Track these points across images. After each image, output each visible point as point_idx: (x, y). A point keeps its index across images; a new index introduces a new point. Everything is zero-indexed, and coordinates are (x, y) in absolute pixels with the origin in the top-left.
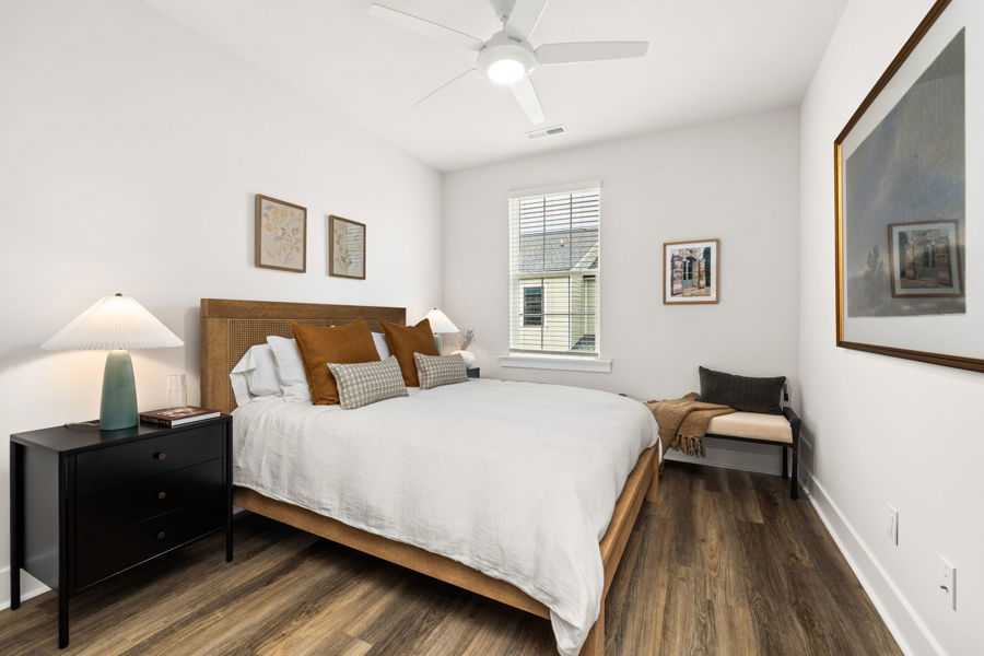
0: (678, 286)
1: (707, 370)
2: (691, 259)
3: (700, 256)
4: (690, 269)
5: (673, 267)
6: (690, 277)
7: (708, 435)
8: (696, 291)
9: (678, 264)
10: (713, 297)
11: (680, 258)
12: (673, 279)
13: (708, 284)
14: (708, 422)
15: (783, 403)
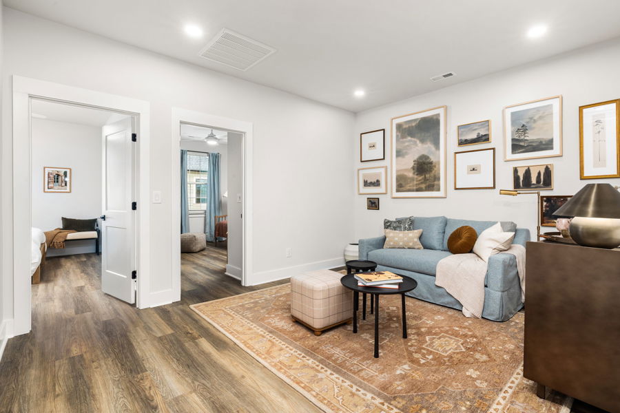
0: (51, 185)
1: (65, 218)
2: (58, 175)
3: (62, 174)
4: (57, 179)
5: (49, 177)
6: (57, 182)
7: (66, 240)
8: (60, 187)
9: (52, 176)
10: (68, 190)
11: (52, 174)
12: (48, 182)
13: (66, 185)
14: (66, 236)
15: (96, 227)
